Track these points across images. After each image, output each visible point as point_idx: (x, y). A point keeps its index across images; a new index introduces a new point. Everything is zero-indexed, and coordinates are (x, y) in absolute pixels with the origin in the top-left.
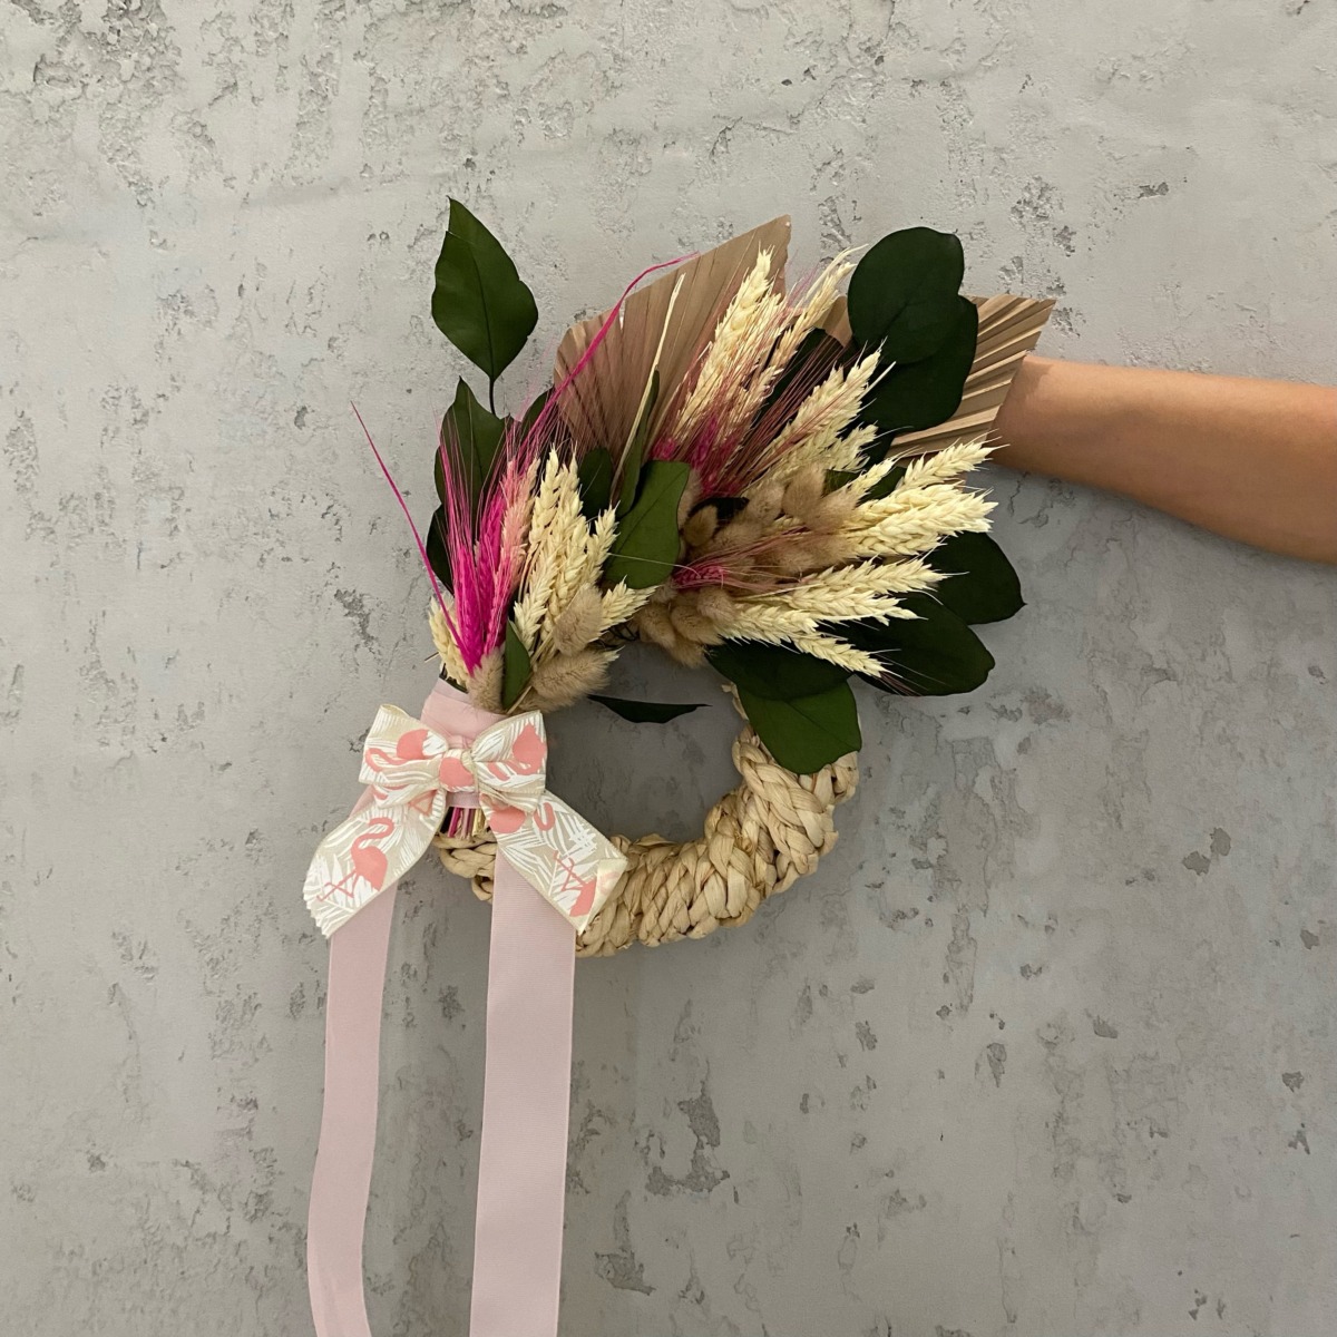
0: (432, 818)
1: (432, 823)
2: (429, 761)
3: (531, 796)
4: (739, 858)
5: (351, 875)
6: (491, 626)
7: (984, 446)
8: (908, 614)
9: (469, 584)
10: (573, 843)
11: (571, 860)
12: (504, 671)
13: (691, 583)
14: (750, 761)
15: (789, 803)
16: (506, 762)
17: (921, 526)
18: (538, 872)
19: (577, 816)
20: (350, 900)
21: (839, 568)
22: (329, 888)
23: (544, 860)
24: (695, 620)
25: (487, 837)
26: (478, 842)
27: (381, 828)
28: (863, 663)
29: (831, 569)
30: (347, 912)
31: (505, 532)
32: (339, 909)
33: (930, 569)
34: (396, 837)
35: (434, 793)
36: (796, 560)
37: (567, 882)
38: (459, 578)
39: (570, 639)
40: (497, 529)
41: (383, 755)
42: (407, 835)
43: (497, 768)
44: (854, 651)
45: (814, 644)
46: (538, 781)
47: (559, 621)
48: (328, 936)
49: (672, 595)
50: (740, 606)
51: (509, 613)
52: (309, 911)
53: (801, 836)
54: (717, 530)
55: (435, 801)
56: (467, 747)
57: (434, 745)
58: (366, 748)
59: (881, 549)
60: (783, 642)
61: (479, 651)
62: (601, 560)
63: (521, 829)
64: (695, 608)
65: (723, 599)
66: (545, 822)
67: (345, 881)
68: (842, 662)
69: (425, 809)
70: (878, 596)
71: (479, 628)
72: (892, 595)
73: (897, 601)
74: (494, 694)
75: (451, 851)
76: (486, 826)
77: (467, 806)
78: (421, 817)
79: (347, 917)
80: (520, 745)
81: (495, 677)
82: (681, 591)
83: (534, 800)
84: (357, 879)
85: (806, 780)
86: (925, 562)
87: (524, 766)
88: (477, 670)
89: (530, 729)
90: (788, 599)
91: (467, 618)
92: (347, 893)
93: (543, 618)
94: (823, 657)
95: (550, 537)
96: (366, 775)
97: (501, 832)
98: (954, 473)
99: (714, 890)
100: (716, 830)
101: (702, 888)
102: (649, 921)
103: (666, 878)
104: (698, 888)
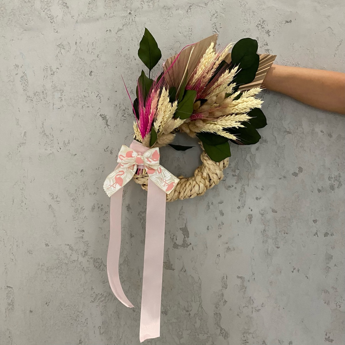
0: (134, 171)
1: (134, 172)
2: (133, 158)
3: (157, 166)
4: (202, 181)
5: (115, 183)
6: (148, 128)
7: (260, 88)
8: (243, 126)
9: (143, 118)
10: (166, 176)
11: (166, 180)
12: (151, 138)
13: (194, 118)
14: (205, 159)
15: (214, 168)
16: (151, 158)
17: (246, 106)
18: (158, 183)
19: (166, 170)
20: (115, 189)
21: (227, 116)
22: (110, 186)
23: (159, 180)
24: (195, 127)
25: (146, 175)
26: (144, 176)
27: (121, 173)
28: (233, 137)
29: (225, 116)
30: (114, 191)
31: (152, 106)
32: (112, 191)
33: (248, 116)
34: (125, 174)
35: (134, 165)
36: (218, 114)
37: (165, 185)
38: (141, 117)
39: (167, 131)
40: (150, 105)
41: (123, 156)
42: (128, 175)
43: (149, 160)
44: (230, 134)
45: (221, 133)
46: (158, 163)
47: (164, 126)
48: (110, 197)
49: (190, 121)
50: (205, 124)
51: (152, 125)
52: (105, 191)
53: (216, 176)
54: (200, 106)
55: (134, 167)
56: (142, 155)
57: (134, 154)
58: (119, 155)
59: (237, 111)
60: (214, 132)
61: (145, 133)
62: (174, 113)
63: (154, 173)
64: (195, 124)
65: (201, 122)
66: (159, 171)
67: (113, 184)
68: (227, 137)
69: (132, 169)
70: (236, 122)
71: (145, 128)
72: (239, 122)
73: (240, 123)
74: (148, 143)
75: (137, 178)
76: (146, 172)
77: (141, 168)
78: (131, 170)
79: (114, 192)
80: (154, 155)
81: (149, 139)
82: (192, 120)
83: (157, 167)
84: (116, 184)
85: (218, 163)
86: (247, 114)
87: (155, 160)
88: (145, 138)
89: (156, 151)
90: (216, 122)
91: (142, 126)
92: (114, 187)
93: (160, 126)
94: (223, 136)
95: (162, 107)
96: (119, 161)
97: (150, 174)
99: (197, 188)
100: (197, 174)
101: (194, 187)
102: (182, 194)
103: (186, 185)
104: (193, 187)
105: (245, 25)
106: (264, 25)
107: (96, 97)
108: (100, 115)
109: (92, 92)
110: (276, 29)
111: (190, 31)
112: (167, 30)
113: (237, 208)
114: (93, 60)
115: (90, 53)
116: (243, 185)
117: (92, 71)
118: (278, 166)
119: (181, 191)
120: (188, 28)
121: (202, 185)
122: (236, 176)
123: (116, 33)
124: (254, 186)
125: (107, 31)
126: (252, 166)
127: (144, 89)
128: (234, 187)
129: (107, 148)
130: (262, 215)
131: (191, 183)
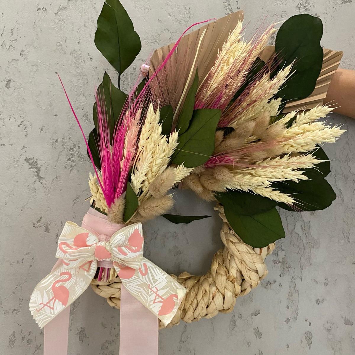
0: (91, 273)
1: (90, 275)
2: (90, 248)
3: (137, 262)
4: (230, 285)
5: (52, 299)
6: (119, 185)
7: (329, 107)
8: (305, 178)
9: (109, 166)
10: (157, 280)
11: (156, 288)
12: (126, 206)
13: (213, 165)
14: (232, 242)
15: (252, 261)
16: (126, 247)
18: (142, 295)
19: (158, 268)
20: (52, 311)
21: (273, 158)
22: (42, 305)
23: (144, 289)
24: (212, 181)
25: (116, 280)
26: (111, 283)
27: (66, 277)
28: (287, 199)
29: (269, 159)
30: (51, 317)
31: (126, 142)
32: (47, 315)
33: (315, 158)
34: (73, 280)
35: (91, 262)
36: (259, 154)
37: (155, 299)
38: (104, 165)
39: (158, 191)
40: (122, 141)
41: (68, 245)
42: (78, 280)
43: (122, 249)
44: (281, 194)
45: (263, 191)
46: (140, 254)
47: (153, 182)
48: (42, 328)
49: (203, 170)
50: (232, 174)
51: (129, 179)
52: (32, 316)
53: (256, 274)
54: (222, 141)
55: (92, 265)
56: (107, 240)
57: (92, 240)
58: (59, 242)
59: (293, 150)
60: (249, 190)
61: (112, 196)
62: (171, 155)
63: (133, 276)
64: (213, 175)
65: (226, 171)
66: (144, 272)
67: (49, 302)
68: (276, 198)
69: (87, 269)
70: (293, 170)
71: (112, 186)
72: (301, 170)
73: (302, 172)
74: (120, 216)
75: (98, 286)
76: (116, 275)
77: (107, 267)
78: (86, 273)
79: (50, 319)
80: (132, 239)
81: (122, 208)
82: (207, 168)
83: (139, 264)
84: (55, 301)
85: (257, 250)
86: (313, 155)
87: (134, 248)
88: (113, 204)
89: (136, 231)
90: (253, 172)
91: (107, 181)
92: (51, 308)
93: (144, 182)
94: (267, 196)
95: (148, 144)
96: (59, 254)
97: (124, 278)
98: (318, 118)
99: (219, 299)
100: (217, 272)
101: (213, 298)
102: (190, 314)
103: (196, 295)
104: (211, 299)
105: (277, 4)
106: (309, 6)
107: (19, 126)
108: (25, 160)
109: (10, 118)
110: (328, 13)
111: (188, 12)
112: (147, 10)
113: (285, 321)
114: (13, 60)
115: (8, 47)
116: (293, 278)
117: (10, 80)
118: (349, 242)
119: (187, 308)
120: (183, 9)
121: (229, 294)
122: (280, 262)
123: (56, 14)
124: (312, 280)
125: (39, 9)
126: (305, 245)
127: (109, 109)
128: (277, 284)
129: (38, 222)
130: (329, 330)
131: (208, 292)
